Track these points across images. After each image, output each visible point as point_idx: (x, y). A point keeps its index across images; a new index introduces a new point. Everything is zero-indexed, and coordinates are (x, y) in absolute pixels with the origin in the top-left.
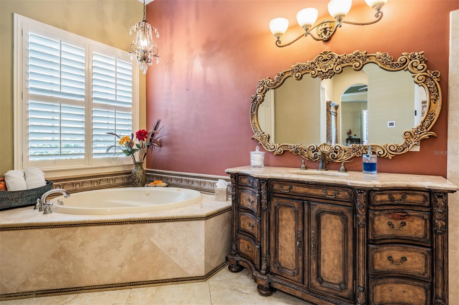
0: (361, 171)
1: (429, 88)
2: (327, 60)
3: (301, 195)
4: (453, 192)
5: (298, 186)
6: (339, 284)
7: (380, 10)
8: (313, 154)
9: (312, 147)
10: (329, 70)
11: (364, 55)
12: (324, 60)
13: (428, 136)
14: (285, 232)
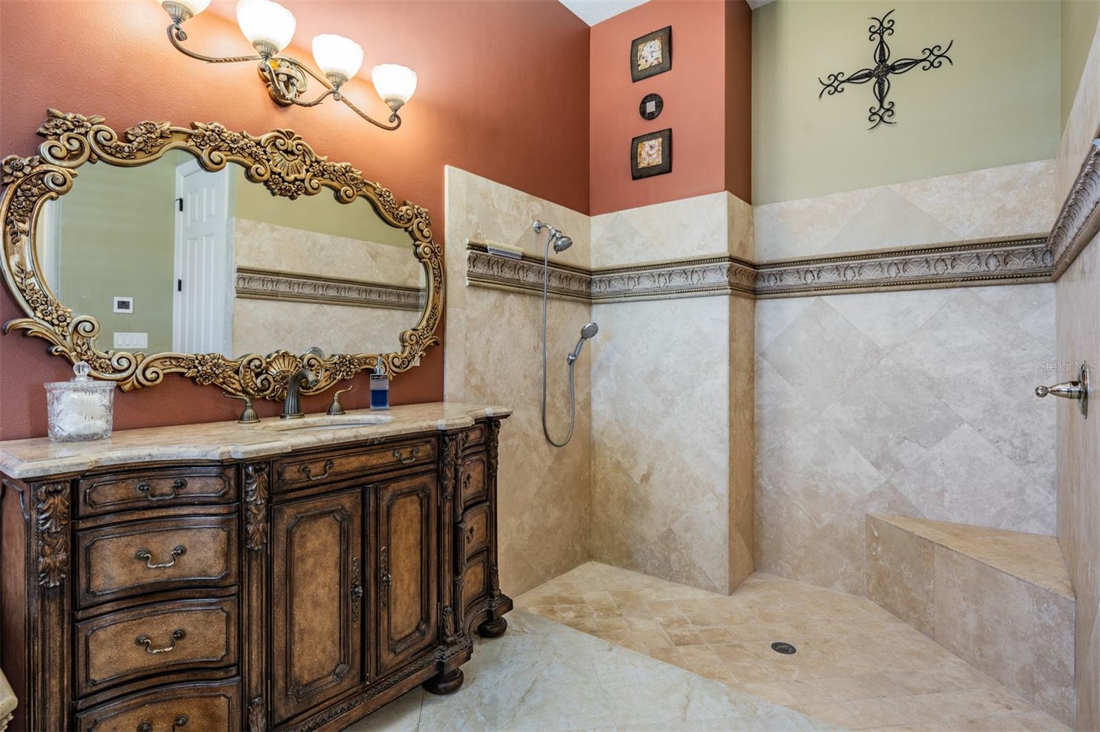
0: (367, 407)
1: (433, 268)
2: (292, 153)
3: (351, 475)
4: (506, 416)
5: (347, 455)
6: (418, 628)
7: (397, 113)
8: (259, 381)
9: (257, 363)
10: (296, 180)
11: (359, 177)
12: (286, 151)
13: (433, 342)
14: (312, 587)
